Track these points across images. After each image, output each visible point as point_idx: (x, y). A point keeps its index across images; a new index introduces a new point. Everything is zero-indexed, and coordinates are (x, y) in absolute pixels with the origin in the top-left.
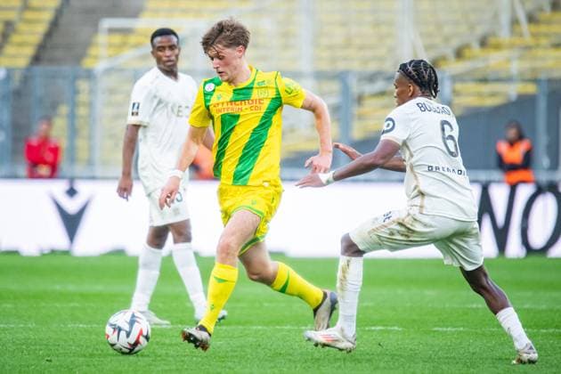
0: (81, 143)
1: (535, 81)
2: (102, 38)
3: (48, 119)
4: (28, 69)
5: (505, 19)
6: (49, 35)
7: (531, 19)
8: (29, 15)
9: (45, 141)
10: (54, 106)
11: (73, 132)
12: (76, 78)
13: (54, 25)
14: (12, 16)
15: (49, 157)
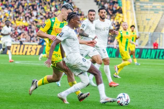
0: (161, 43)
3: (156, 40)
4: (153, 33)
6: (156, 28)
8: (154, 25)
9: (156, 43)
10: (157, 38)
11: (160, 42)
12: (160, 34)
13: (157, 26)
14: (151, 25)
15: (156, 45)
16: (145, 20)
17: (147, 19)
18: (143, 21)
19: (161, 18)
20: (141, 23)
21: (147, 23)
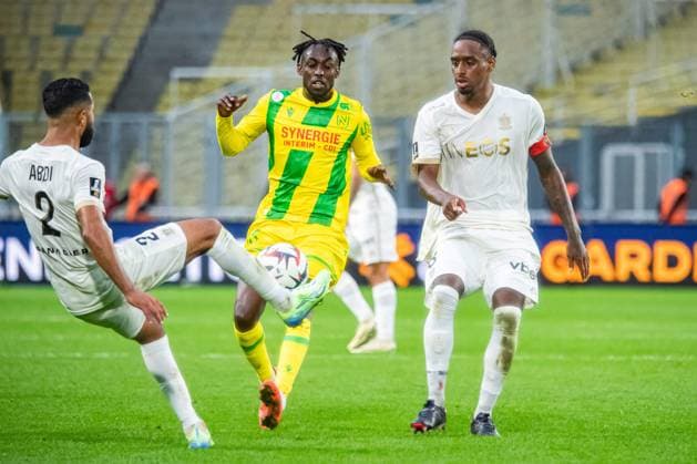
1: (579, 127)
2: (174, 87)
5: (549, 69)
7: (575, 69)
8: (105, 66)
13: (128, 75)
16: (46, 31)
17: (59, 31)
18: (36, 40)
19: (154, 19)
20: (25, 52)
21: (59, 53)
